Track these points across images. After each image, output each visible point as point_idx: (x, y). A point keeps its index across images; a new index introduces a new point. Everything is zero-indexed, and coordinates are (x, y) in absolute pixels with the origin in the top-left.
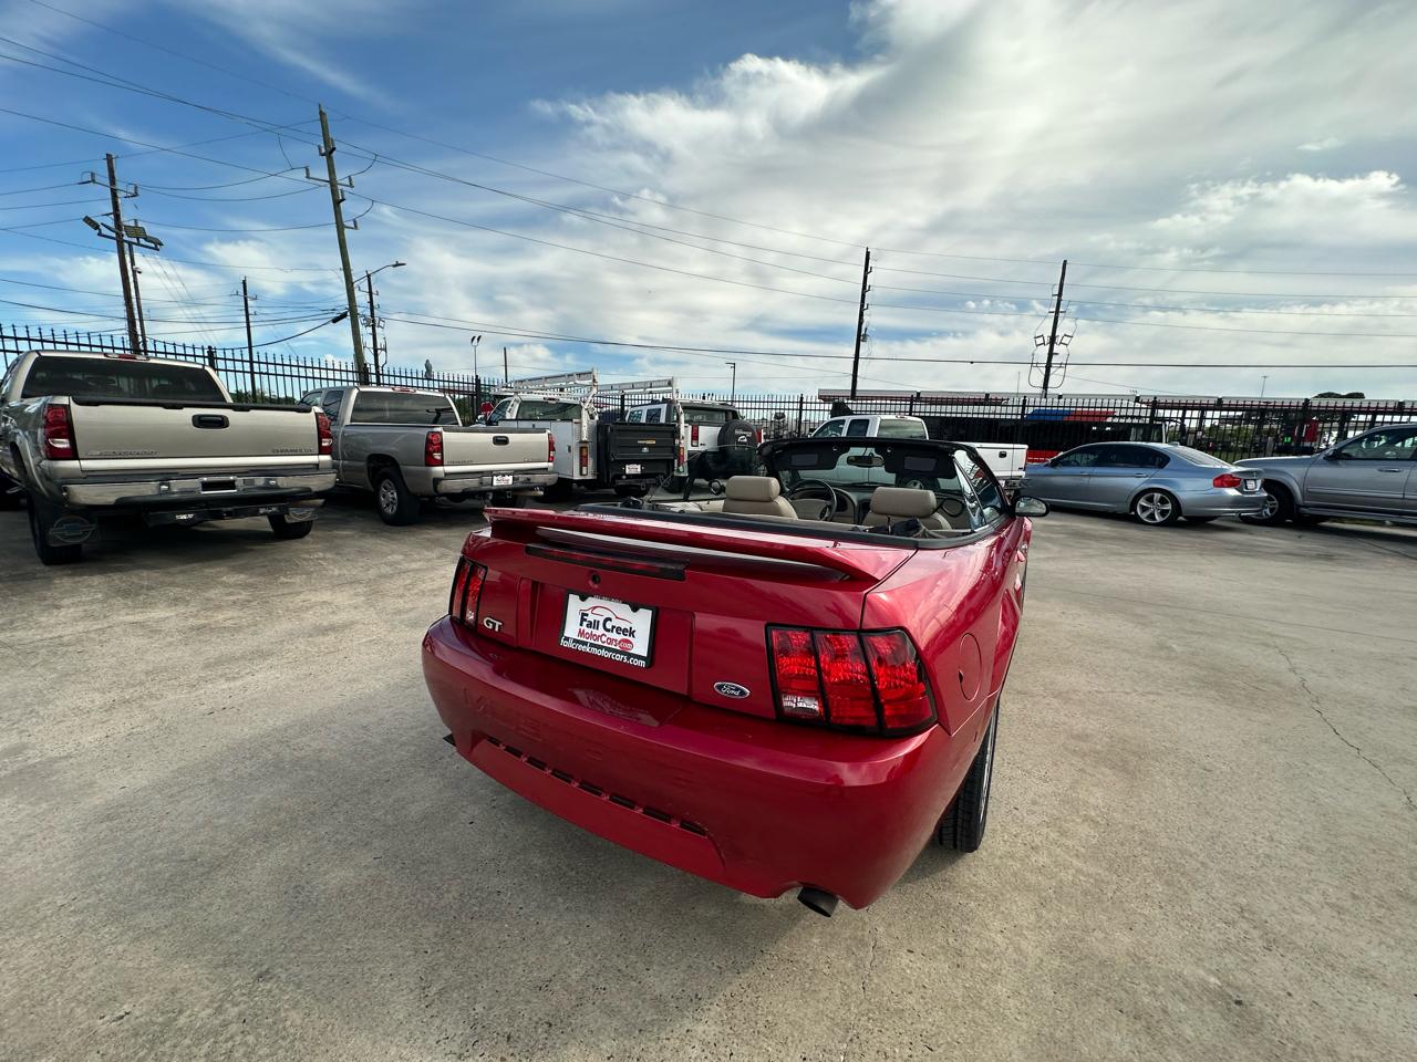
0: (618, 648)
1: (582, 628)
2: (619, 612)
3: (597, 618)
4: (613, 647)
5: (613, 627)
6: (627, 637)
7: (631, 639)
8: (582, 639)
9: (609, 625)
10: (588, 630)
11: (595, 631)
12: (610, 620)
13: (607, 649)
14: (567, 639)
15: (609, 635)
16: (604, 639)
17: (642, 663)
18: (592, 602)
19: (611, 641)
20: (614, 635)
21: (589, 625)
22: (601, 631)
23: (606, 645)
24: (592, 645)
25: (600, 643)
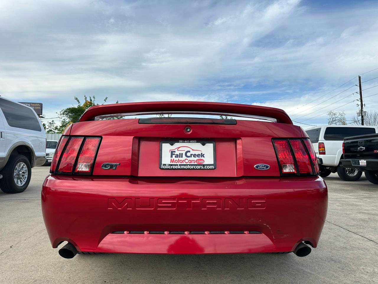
0: (196, 163)
1: (172, 159)
2: (195, 147)
3: (181, 152)
4: (193, 163)
5: (191, 155)
6: (200, 158)
7: (202, 158)
8: (173, 163)
9: (189, 154)
10: (175, 159)
11: (180, 159)
12: (189, 152)
13: (190, 165)
14: (165, 165)
15: (189, 159)
16: (187, 161)
17: (213, 167)
18: (177, 145)
19: (191, 161)
20: (193, 158)
21: (177, 156)
22: (184, 157)
23: (188, 163)
24: (180, 165)
25: (184, 163)
